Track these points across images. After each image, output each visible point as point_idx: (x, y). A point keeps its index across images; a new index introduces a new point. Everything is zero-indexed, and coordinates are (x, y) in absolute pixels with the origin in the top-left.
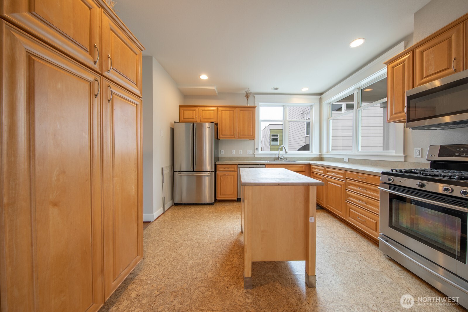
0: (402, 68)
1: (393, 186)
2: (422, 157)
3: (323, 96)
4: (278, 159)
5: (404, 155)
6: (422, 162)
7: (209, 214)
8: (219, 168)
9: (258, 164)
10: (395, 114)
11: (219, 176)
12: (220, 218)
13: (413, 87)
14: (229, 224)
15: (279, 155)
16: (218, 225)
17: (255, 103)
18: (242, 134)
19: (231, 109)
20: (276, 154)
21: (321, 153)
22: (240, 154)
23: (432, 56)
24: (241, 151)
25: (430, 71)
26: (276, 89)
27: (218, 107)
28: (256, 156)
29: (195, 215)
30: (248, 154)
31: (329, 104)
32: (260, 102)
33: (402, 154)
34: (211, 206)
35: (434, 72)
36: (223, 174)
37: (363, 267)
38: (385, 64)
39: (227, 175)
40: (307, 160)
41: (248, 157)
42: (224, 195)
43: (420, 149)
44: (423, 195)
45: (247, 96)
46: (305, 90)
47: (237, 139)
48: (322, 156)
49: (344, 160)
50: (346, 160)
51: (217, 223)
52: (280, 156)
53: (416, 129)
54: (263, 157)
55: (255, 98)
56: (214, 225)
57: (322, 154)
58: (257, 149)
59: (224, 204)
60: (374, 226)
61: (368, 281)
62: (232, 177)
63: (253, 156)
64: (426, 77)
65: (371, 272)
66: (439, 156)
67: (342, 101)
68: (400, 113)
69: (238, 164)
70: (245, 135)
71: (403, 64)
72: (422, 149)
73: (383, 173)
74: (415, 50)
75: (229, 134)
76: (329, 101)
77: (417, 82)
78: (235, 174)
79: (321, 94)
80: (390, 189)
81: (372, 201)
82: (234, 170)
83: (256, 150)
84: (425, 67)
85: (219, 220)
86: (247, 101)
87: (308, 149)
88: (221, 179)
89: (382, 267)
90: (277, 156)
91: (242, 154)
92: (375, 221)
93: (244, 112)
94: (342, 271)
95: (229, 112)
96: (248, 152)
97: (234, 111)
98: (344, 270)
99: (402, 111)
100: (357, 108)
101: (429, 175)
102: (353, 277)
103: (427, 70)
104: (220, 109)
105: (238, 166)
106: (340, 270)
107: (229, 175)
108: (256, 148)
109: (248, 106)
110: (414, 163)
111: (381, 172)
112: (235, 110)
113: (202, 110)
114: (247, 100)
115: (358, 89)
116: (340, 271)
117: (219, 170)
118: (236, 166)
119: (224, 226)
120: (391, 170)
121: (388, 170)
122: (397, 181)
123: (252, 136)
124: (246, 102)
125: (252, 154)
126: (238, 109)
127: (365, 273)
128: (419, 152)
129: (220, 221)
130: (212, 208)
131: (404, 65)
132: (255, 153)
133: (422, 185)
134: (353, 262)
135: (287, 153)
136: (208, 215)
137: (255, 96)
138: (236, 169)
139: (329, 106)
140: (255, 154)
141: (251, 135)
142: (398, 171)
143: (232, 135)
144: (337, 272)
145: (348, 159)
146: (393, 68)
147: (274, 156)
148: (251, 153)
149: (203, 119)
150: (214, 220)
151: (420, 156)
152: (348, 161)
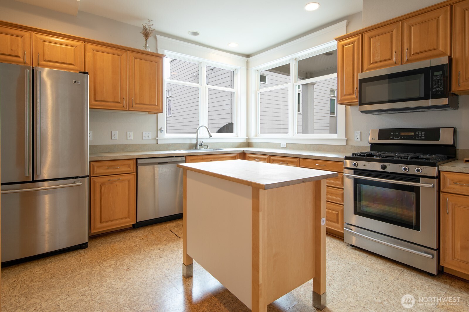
0: (352, 49)
1: (357, 171)
2: (361, 140)
3: (250, 59)
4: (195, 146)
5: (346, 139)
6: (361, 145)
7: (92, 267)
8: (96, 168)
9: (173, 157)
10: (346, 95)
11: (98, 185)
12: (125, 268)
13: (362, 72)
14: (151, 273)
15: (197, 140)
16: (129, 281)
17: (157, 49)
18: (138, 102)
19: (115, 51)
20: (191, 139)
21: (248, 137)
22: (128, 139)
23: (379, 45)
24: (132, 133)
25: (376, 58)
26: (195, 34)
27: (85, 41)
28: (160, 142)
29: (53, 280)
30: (144, 138)
31: (257, 71)
32: (166, 50)
33: (344, 138)
34: (82, 251)
35: (379, 60)
36: (105, 179)
37: (344, 265)
38: (336, 39)
39: (116, 181)
40: (233, 147)
41: (145, 145)
42: (108, 221)
43: (359, 132)
44: (385, 176)
45: (146, 34)
46: (233, 46)
47: (128, 110)
48: (250, 141)
49: (280, 145)
50: (283, 145)
51: (124, 280)
52: (199, 143)
53: (364, 113)
54: (172, 144)
55: (157, 40)
56: (122, 283)
57: (250, 137)
58: (161, 130)
59: (108, 239)
60: (336, 218)
61: (357, 277)
62: (127, 183)
63: (155, 142)
64: (373, 63)
65: (352, 267)
66: (379, 139)
67: (272, 70)
68: (350, 94)
69: (137, 159)
70: (144, 104)
71: (353, 44)
72: (361, 132)
73: (347, 158)
74: (364, 34)
75: (111, 100)
76: (257, 68)
77: (366, 66)
78: (132, 177)
79: (248, 56)
80: (354, 174)
81: (332, 190)
82: (129, 169)
83: (159, 132)
84: (373, 53)
85: (125, 271)
86: (146, 42)
87: (232, 131)
88: (101, 190)
89: (355, 259)
90: (194, 142)
91: (132, 138)
92: (336, 211)
93: (142, 61)
94: (333, 277)
95: (110, 55)
96: (144, 135)
97: (122, 56)
98: (333, 275)
99: (352, 93)
100: (294, 83)
101: (384, 156)
102: (345, 279)
103: (374, 56)
104: (89, 46)
105: (137, 162)
106: (330, 276)
107: (119, 181)
108: (159, 128)
109: (148, 52)
110: (355, 146)
111: (344, 157)
112: (124, 55)
113: (43, 41)
114: (146, 40)
115: (294, 60)
116: (331, 278)
117: (95, 173)
118: (132, 163)
119: (145, 279)
120: (352, 154)
121: (350, 155)
122: (361, 165)
123: (156, 107)
124: (145, 45)
125: (152, 139)
126: (131, 54)
127: (350, 270)
128: (358, 135)
129: (128, 272)
130: (88, 254)
131: (354, 46)
132: (158, 137)
133: (384, 167)
134: (333, 263)
135: (212, 137)
136: (88, 270)
137: (158, 37)
138: (132, 169)
139: (257, 74)
140: (158, 139)
141: (155, 105)
142: (359, 155)
143: (118, 102)
144: (330, 280)
145: (286, 144)
146: (343, 46)
147: (188, 142)
148: (150, 138)
149: (45, 61)
150: (113, 276)
151: (359, 140)
152: (285, 147)
